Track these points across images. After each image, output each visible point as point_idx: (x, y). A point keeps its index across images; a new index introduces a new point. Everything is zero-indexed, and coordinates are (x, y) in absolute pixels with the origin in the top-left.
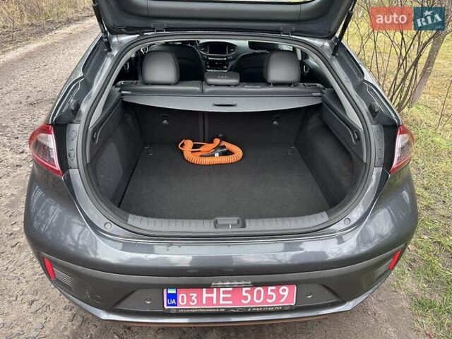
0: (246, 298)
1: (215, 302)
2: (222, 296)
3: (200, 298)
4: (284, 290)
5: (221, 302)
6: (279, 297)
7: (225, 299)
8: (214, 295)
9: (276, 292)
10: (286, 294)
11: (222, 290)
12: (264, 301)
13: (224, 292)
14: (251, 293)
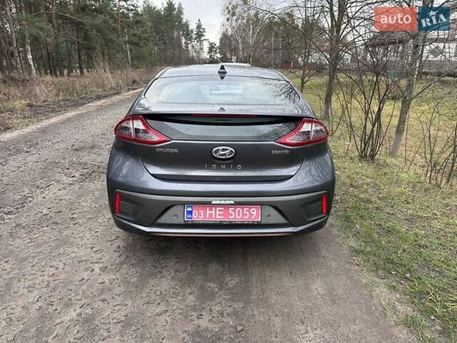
0: (231, 215)
1: (214, 217)
2: (218, 213)
3: (205, 214)
4: (253, 211)
5: (218, 217)
6: (251, 215)
7: (219, 215)
8: (213, 212)
9: (249, 211)
10: (255, 213)
11: (218, 209)
12: (242, 218)
13: (219, 211)
14: (234, 211)
